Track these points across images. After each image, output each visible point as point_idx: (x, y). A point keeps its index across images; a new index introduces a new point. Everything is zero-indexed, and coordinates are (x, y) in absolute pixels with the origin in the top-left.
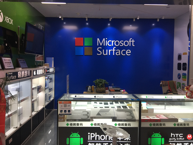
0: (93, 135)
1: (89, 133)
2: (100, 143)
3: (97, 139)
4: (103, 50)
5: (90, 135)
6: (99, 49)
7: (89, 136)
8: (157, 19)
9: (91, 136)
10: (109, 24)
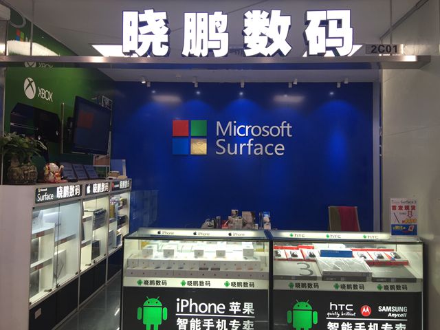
0: (185, 303)
1: (178, 300)
2: (199, 318)
3: (194, 312)
4: (229, 145)
5: (180, 302)
6: (220, 143)
7: (178, 304)
8: (336, 84)
9: (182, 304)
10: (241, 94)
